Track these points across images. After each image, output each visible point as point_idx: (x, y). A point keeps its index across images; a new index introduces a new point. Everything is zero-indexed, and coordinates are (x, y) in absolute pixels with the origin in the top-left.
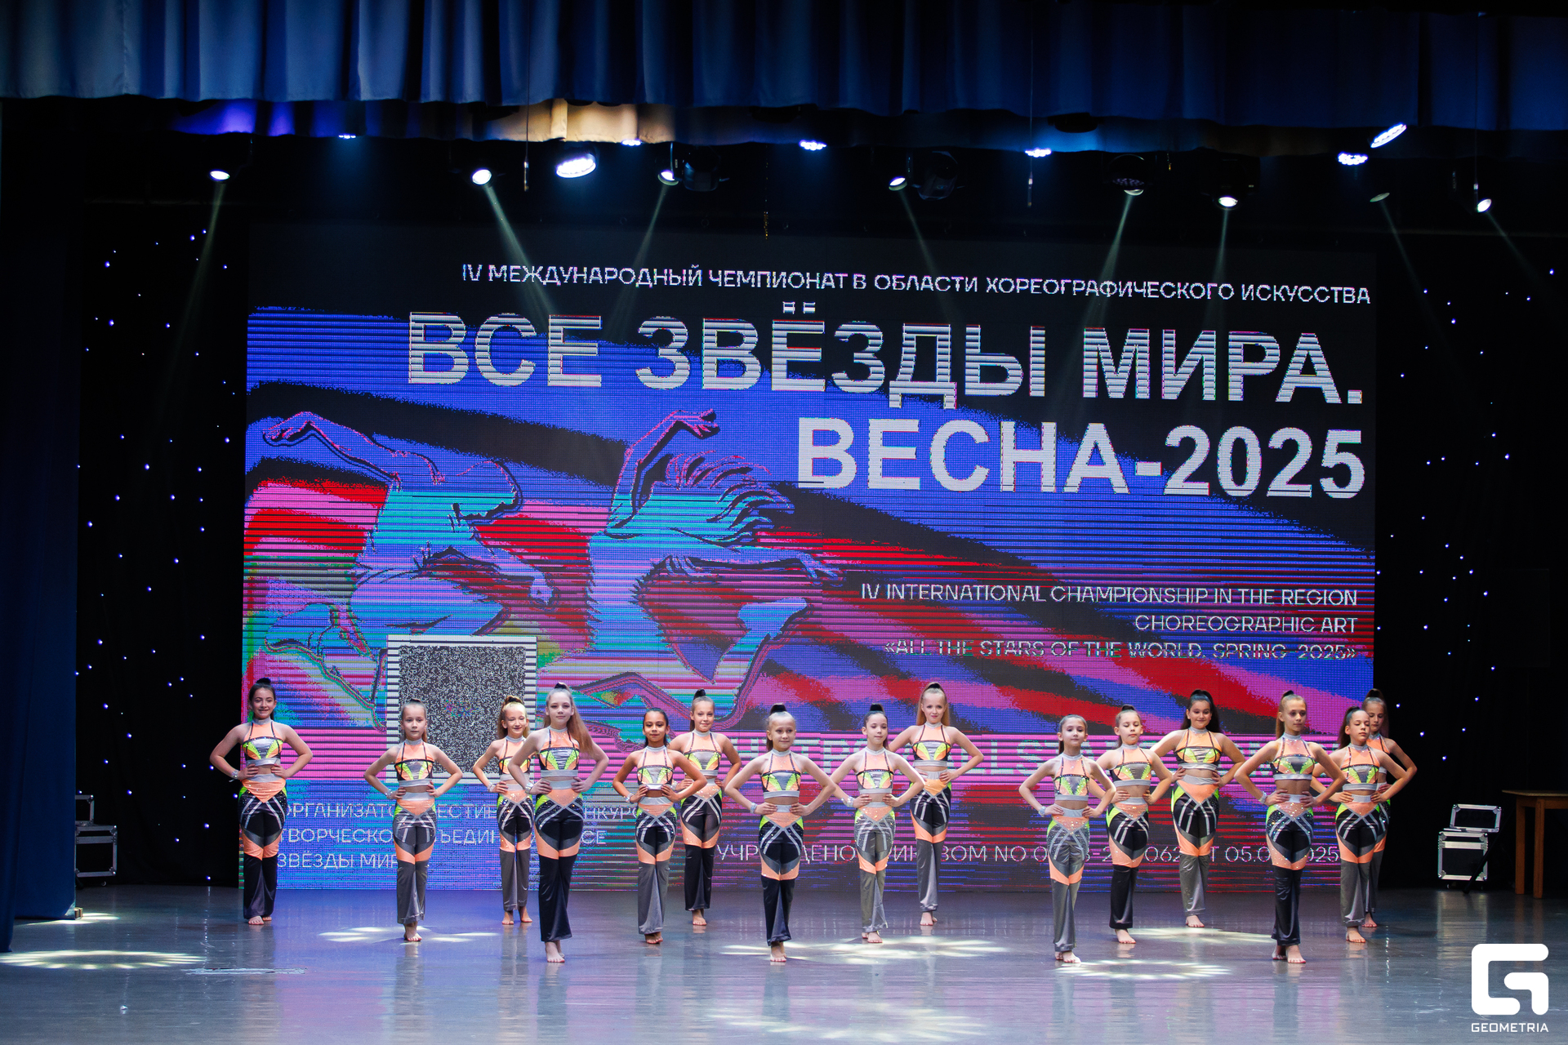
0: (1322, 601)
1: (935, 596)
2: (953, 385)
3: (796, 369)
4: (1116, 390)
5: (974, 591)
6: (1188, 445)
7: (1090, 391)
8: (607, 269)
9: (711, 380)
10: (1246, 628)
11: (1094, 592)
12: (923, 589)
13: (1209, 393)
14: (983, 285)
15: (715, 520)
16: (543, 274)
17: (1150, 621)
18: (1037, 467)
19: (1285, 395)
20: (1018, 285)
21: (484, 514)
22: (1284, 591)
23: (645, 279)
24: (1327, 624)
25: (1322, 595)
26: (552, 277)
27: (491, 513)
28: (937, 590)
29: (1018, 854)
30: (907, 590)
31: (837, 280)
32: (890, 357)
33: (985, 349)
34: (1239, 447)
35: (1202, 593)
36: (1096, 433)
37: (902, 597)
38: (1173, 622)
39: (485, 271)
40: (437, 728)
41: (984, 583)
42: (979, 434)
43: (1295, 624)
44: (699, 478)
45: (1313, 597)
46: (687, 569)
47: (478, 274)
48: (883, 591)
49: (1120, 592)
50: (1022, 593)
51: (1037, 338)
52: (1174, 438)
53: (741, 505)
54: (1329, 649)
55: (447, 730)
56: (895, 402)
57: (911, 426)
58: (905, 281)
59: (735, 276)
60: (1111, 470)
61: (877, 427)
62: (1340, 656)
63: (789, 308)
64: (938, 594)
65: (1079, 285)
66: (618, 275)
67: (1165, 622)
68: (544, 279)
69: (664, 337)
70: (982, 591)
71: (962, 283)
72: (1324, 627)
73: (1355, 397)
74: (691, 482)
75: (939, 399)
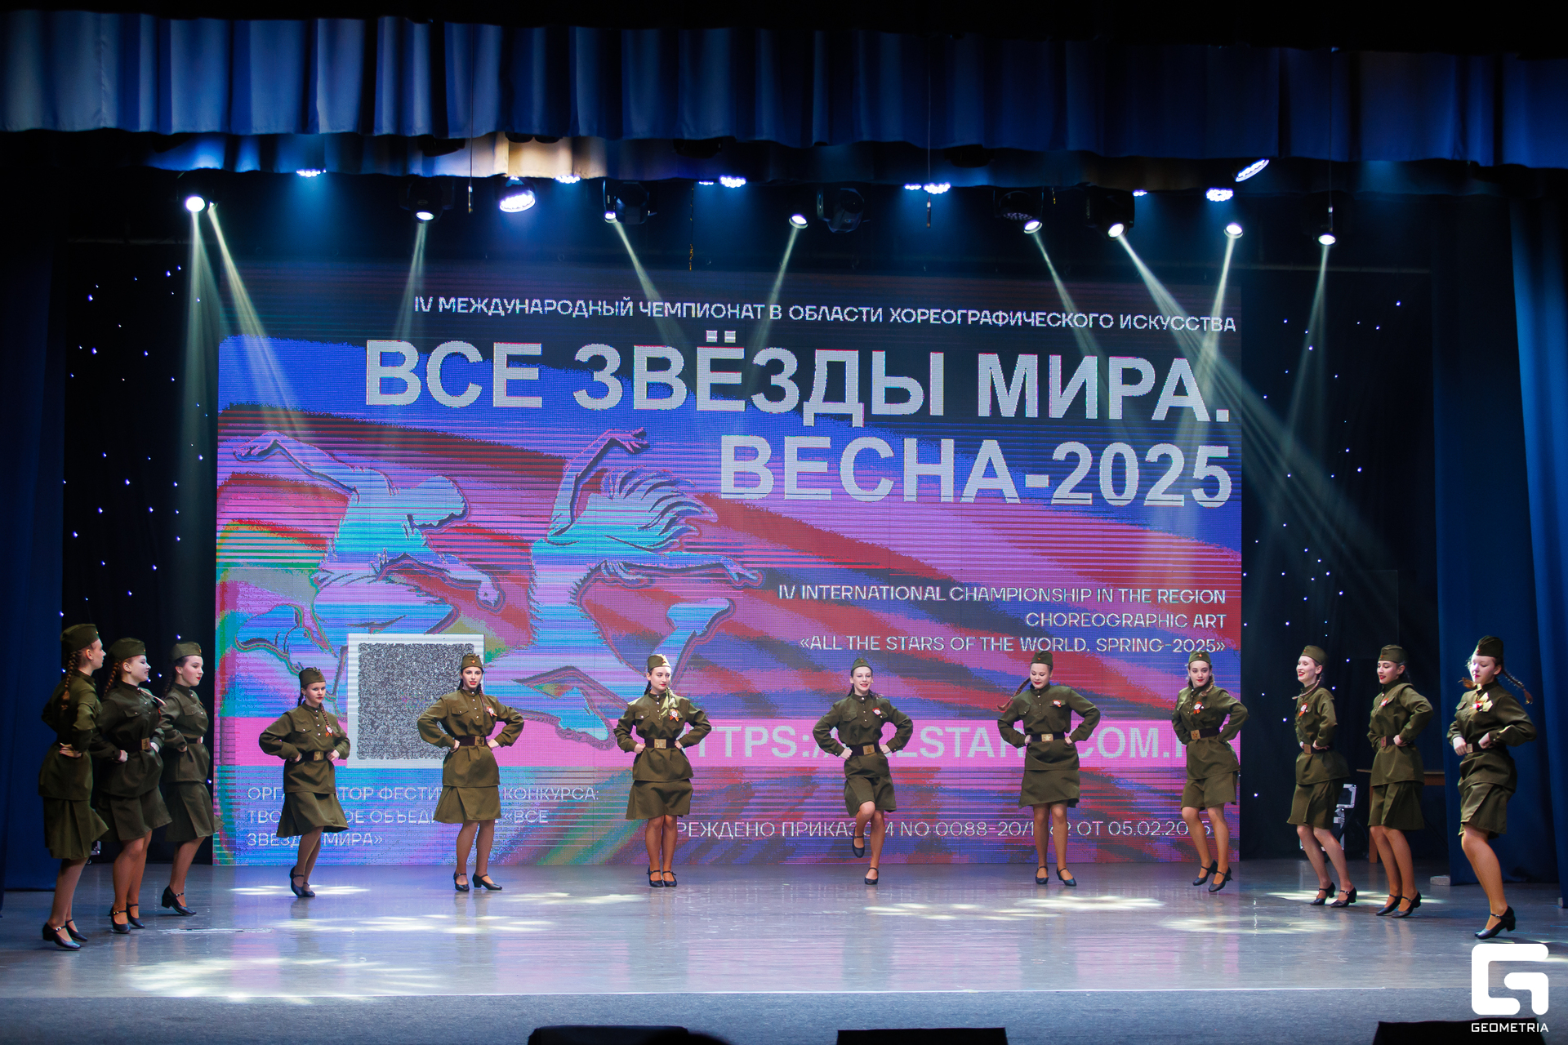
0: (1194, 599)
1: (846, 596)
2: (862, 405)
3: (718, 391)
4: (1008, 409)
5: (881, 592)
6: (1073, 459)
7: (984, 410)
8: (546, 301)
9: (641, 401)
10: (1126, 624)
11: (989, 591)
12: (835, 590)
13: (1092, 413)
14: (887, 315)
15: (646, 527)
16: (488, 306)
17: (1040, 619)
18: (936, 479)
19: (1160, 414)
20: (918, 316)
21: (435, 524)
22: (1159, 591)
23: (581, 309)
24: (1199, 620)
25: (1194, 594)
26: (496, 308)
27: (442, 522)
28: (847, 590)
29: (922, 829)
30: (820, 591)
31: (755, 311)
32: (804, 379)
33: (889, 372)
34: (1119, 461)
35: (1086, 593)
36: (990, 449)
37: (815, 596)
38: (1060, 620)
39: (436, 303)
40: (394, 718)
41: (890, 585)
42: (884, 449)
43: (1170, 620)
44: (631, 491)
45: (1186, 596)
46: (621, 573)
47: (429, 306)
48: (798, 592)
49: (1012, 592)
50: (924, 594)
51: (937, 361)
52: (1060, 453)
53: (670, 515)
54: (1201, 643)
55: (402, 719)
56: (808, 420)
57: (824, 442)
58: (817, 311)
59: (663, 307)
60: (1004, 482)
61: (792, 444)
62: (1211, 648)
63: (712, 336)
64: (849, 594)
65: (974, 315)
66: (557, 306)
67: (1052, 620)
68: (489, 309)
69: (599, 363)
70: (888, 591)
71: (868, 313)
72: (1196, 623)
73: (1223, 416)
74: (623, 494)
75: (849, 417)
